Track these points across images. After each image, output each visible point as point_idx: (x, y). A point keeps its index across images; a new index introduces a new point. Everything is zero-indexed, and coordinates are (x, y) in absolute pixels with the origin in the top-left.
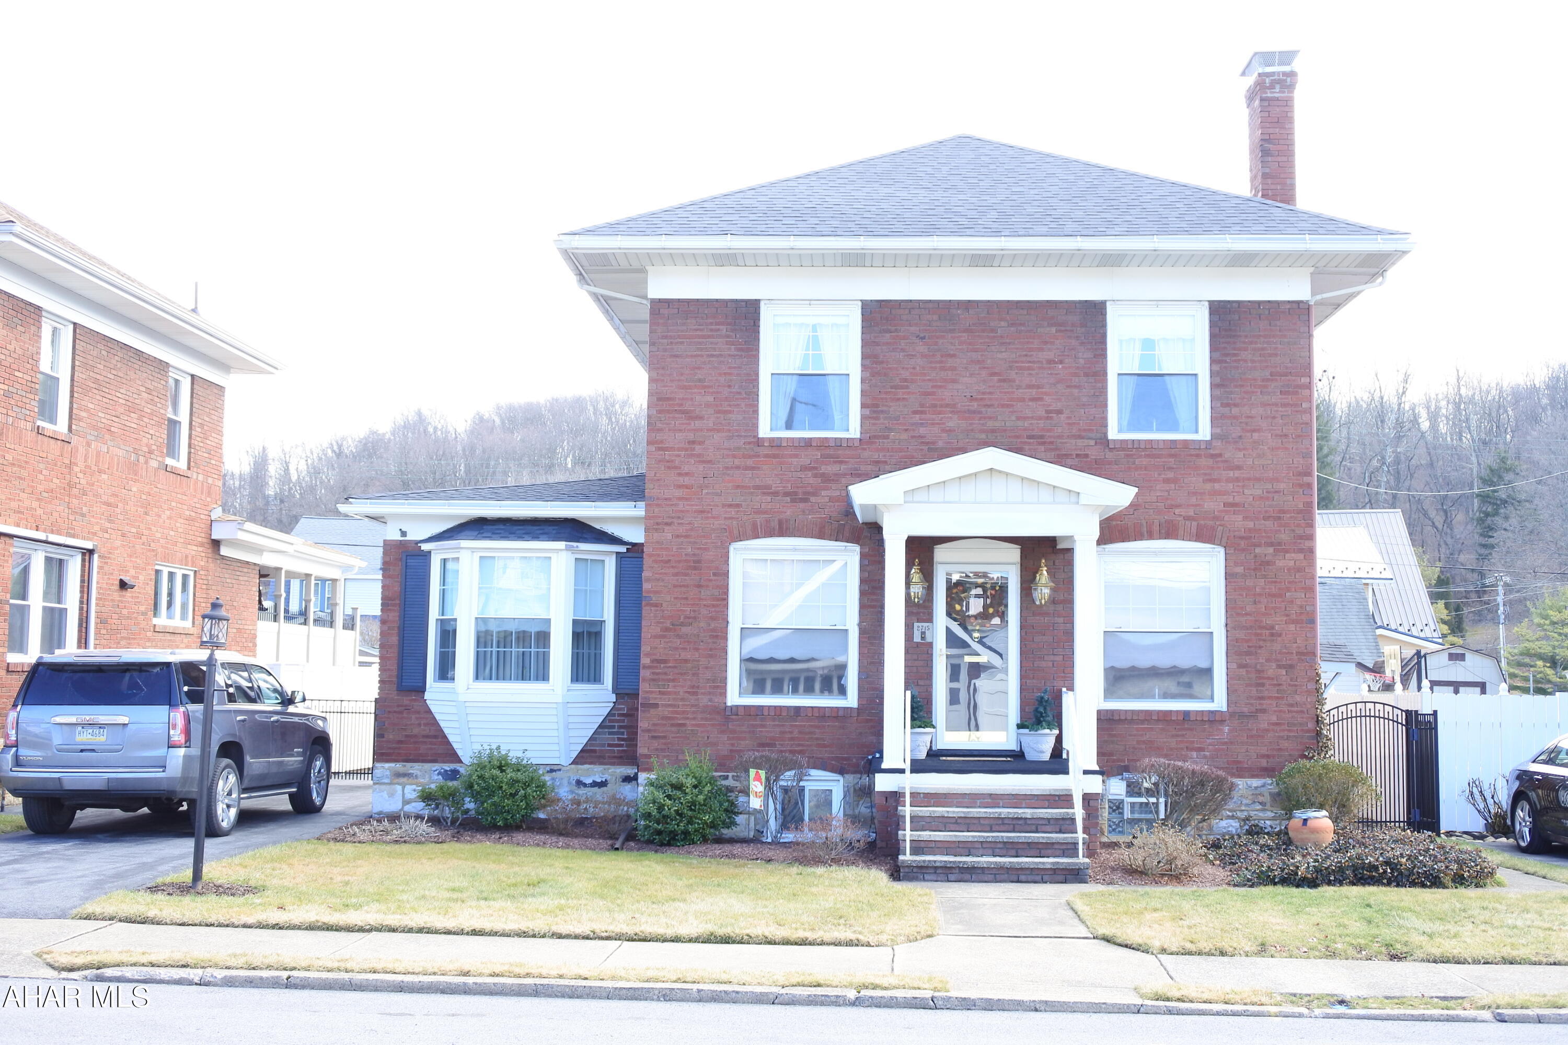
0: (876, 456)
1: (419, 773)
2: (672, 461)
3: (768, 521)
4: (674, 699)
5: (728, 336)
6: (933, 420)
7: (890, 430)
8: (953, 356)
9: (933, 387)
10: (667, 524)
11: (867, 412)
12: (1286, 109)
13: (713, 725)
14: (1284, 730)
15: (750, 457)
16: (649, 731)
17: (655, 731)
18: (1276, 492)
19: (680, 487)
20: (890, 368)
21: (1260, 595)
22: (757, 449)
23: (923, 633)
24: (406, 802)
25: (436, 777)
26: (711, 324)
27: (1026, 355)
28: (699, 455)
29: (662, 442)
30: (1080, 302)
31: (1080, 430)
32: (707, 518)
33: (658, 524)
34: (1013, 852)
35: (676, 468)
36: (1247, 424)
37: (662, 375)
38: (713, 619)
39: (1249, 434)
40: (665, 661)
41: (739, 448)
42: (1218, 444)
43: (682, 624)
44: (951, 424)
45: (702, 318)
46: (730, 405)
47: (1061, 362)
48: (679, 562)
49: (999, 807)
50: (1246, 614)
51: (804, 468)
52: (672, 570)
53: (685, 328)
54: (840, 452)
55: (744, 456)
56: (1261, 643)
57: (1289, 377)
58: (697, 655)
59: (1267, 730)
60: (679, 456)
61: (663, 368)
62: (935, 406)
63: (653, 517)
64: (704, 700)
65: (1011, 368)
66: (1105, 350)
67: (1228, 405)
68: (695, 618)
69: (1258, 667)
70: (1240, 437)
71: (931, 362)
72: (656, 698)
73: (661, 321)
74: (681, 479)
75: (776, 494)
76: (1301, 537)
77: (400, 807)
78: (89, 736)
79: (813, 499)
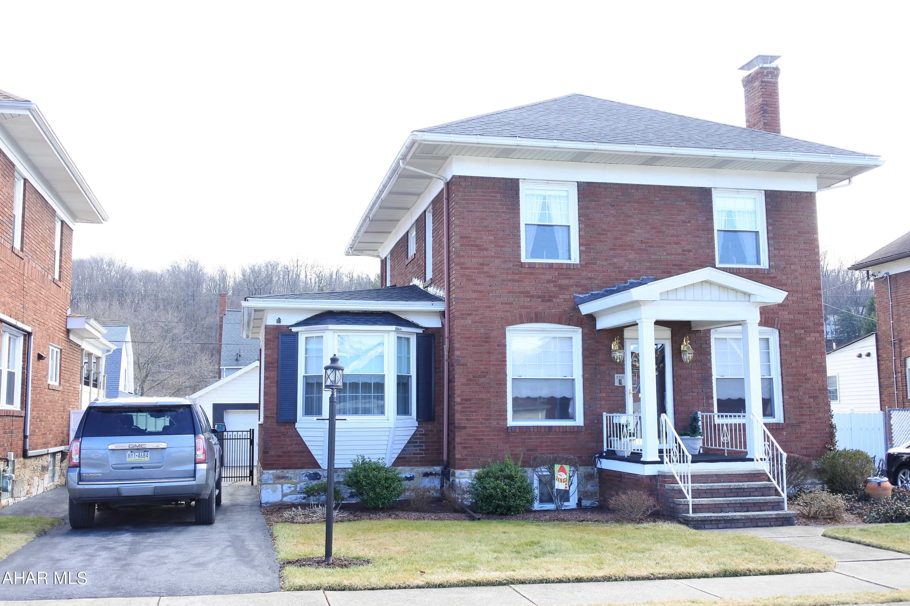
0: (590, 275)
1: (292, 476)
2: (470, 276)
3: (528, 313)
4: (476, 423)
5: (501, 200)
6: (621, 254)
7: (597, 259)
8: (630, 217)
9: (621, 234)
10: (468, 315)
11: (583, 248)
12: (774, 88)
13: (500, 439)
14: (814, 433)
15: (517, 274)
16: (461, 444)
17: (465, 443)
18: (804, 299)
19: (475, 291)
20: (595, 223)
21: (798, 356)
22: (520, 269)
23: (620, 380)
24: (284, 495)
25: (304, 478)
26: (491, 192)
27: (670, 218)
28: (486, 273)
29: (464, 264)
30: (698, 188)
31: (701, 262)
32: (493, 311)
33: (463, 314)
34: (745, 509)
35: (473, 280)
36: (788, 260)
37: (462, 222)
38: (498, 373)
39: (789, 266)
40: (470, 400)
41: (510, 269)
42: (773, 271)
43: (479, 377)
44: (631, 257)
45: (486, 189)
46: (504, 242)
47: (689, 222)
48: (477, 338)
49: (721, 482)
50: (792, 368)
51: (548, 281)
52: (472, 343)
53: (475, 194)
54: (569, 272)
55: (513, 274)
56: (800, 384)
57: (808, 235)
58: (489, 395)
59: (805, 433)
60: (474, 272)
61: (463, 218)
62: (622, 246)
63: (460, 310)
64: (494, 423)
65: (662, 225)
66: (712, 216)
67: (778, 249)
68: (487, 373)
69: (800, 397)
70: (785, 267)
71: (618, 220)
72: (465, 423)
73: (461, 189)
74: (476, 287)
75: (532, 297)
76: (818, 324)
77: (280, 499)
78: (137, 458)
79: (554, 300)
